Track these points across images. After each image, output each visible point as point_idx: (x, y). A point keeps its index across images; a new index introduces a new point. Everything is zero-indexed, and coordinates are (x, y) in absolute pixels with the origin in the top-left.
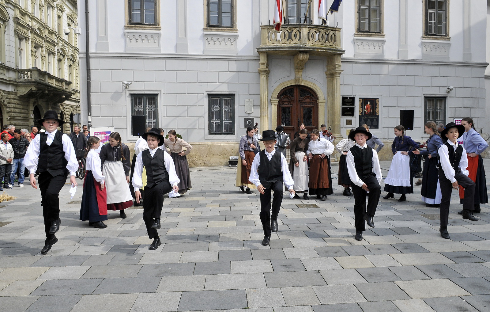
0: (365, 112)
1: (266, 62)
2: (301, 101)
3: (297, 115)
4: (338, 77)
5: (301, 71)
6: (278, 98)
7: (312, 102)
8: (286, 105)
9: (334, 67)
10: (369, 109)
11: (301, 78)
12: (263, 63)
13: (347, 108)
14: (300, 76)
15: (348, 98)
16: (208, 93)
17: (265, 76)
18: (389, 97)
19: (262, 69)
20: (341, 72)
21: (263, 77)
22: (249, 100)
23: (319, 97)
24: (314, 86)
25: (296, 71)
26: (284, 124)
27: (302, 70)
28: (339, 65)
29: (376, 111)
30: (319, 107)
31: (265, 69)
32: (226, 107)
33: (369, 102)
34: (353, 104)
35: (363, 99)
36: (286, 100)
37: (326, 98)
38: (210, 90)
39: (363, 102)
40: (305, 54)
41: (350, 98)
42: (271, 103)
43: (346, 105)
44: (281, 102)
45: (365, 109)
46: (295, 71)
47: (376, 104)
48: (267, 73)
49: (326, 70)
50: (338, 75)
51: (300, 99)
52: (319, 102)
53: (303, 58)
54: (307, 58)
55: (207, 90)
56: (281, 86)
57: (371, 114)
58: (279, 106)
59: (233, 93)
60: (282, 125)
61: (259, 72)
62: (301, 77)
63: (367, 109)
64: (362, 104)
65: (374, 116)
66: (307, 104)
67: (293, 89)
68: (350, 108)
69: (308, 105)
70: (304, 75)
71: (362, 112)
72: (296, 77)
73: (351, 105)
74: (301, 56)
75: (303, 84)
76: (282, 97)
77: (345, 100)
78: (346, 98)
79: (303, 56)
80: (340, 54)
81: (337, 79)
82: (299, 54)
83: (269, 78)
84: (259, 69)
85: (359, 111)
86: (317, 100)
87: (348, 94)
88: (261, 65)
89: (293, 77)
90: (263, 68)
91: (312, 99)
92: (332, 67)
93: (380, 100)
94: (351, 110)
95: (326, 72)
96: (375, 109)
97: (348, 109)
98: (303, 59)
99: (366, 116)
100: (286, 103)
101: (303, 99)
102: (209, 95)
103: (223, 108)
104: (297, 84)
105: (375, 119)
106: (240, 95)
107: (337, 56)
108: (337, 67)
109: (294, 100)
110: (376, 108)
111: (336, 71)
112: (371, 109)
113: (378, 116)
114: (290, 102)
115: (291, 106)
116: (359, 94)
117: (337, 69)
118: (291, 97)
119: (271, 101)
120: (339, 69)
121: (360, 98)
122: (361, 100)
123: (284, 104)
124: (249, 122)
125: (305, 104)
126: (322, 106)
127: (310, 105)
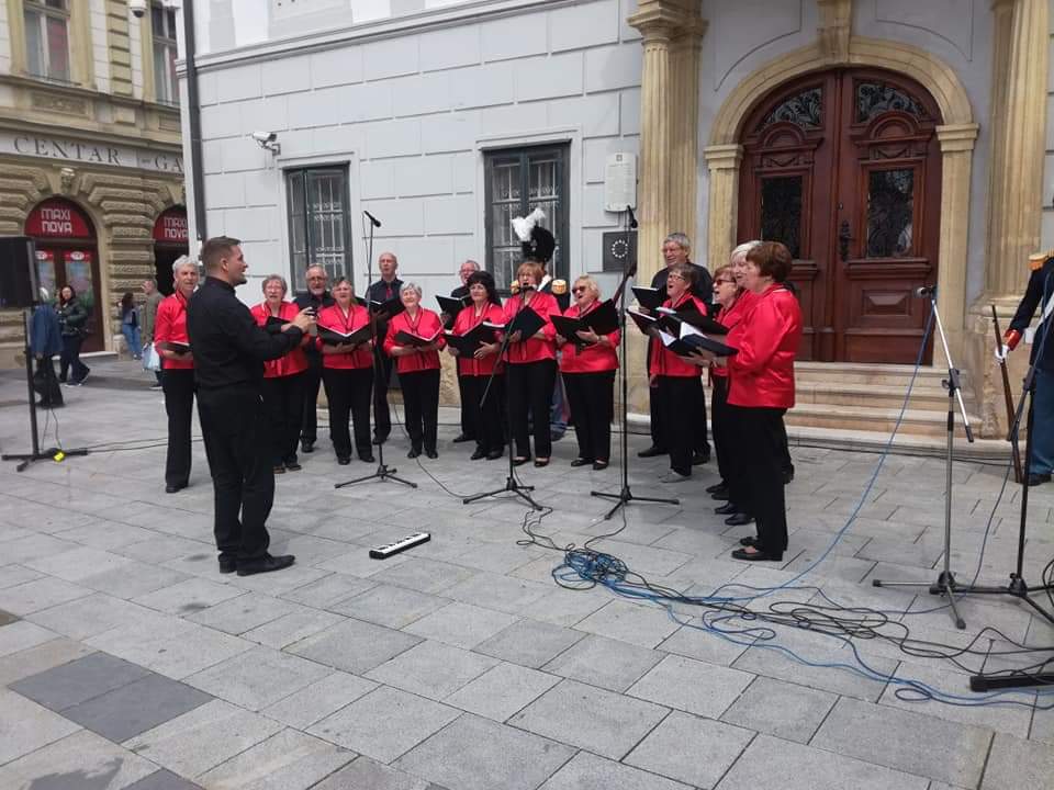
2: (862, 138)
6: (737, 139)
7: (915, 141)
8: (777, 167)
16: (484, 144)
17: (660, 46)
19: (640, 17)
21: (650, 53)
22: (619, 158)
23: (945, 113)
25: (824, 3)
31: (652, 13)
38: (489, 134)
42: (707, 161)
44: (757, 157)
46: (820, 4)
52: (943, 137)
55: (480, 135)
56: (754, 84)
58: (751, 173)
59: (563, 137)
66: (889, 153)
67: (820, 86)
69: (896, 158)
70: (865, 15)
72: (821, 31)
84: (631, 20)
88: (641, 2)
90: (646, 11)
91: (915, 125)
100: (785, 158)
101: (868, 133)
102: (487, 153)
106: (588, 142)
109: (820, 141)
114: (803, 150)
115: (807, 170)
118: (806, 129)
119: (705, 154)
123: (776, 163)
124: (620, 249)
125: (879, 152)
126: (956, 157)
127: (903, 155)
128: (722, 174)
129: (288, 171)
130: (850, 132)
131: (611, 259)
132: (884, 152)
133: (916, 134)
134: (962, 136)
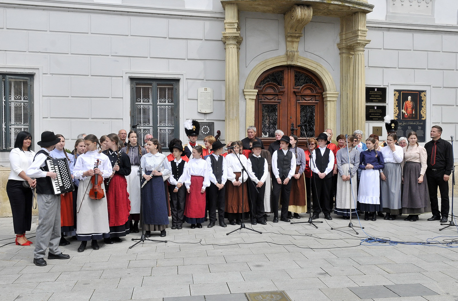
0: (403, 114)
1: (237, 21)
2: (298, 92)
3: (289, 119)
4: (362, 53)
5: (296, 40)
6: (256, 87)
8: (271, 100)
9: (354, 35)
10: (410, 110)
11: (296, 53)
12: (231, 24)
13: (374, 106)
14: (295, 50)
15: (376, 90)
16: (131, 75)
17: (235, 47)
18: (442, 88)
19: (229, 33)
20: (367, 44)
21: (232, 49)
22: (206, 89)
23: (328, 87)
24: (319, 68)
25: (289, 41)
26: (266, 134)
27: (298, 40)
28: (363, 31)
29: (422, 113)
30: (326, 105)
31: (235, 33)
32: (163, 102)
33: (409, 97)
34: (384, 100)
35: (399, 91)
36: (270, 91)
37: (339, 89)
38: (133, 70)
39: (399, 97)
40: (306, 8)
41: (379, 89)
42: (244, 95)
43: (372, 101)
44: (261, 96)
45: (402, 109)
46: (286, 41)
47: (421, 101)
48: (239, 41)
49: (338, 40)
50: (362, 49)
51: (295, 90)
52: (328, 95)
53: (303, 15)
54: (309, 15)
55: (128, 70)
56: (262, 67)
57: (412, 118)
58: (258, 101)
59: (176, 77)
60: (264, 136)
61: (225, 40)
62: (297, 51)
63: (407, 110)
64: (398, 100)
65: (417, 121)
66: (307, 99)
67: (282, 72)
68: (378, 107)
69: (309, 101)
70: (301, 49)
71: (399, 115)
72: (287, 51)
73: (380, 101)
74: (299, 11)
75: (299, 64)
76: (262, 86)
77: (371, 93)
78: (373, 89)
79: (303, 12)
80: (365, 12)
81: (360, 55)
82: (297, 8)
83: (240, 51)
84: (224, 34)
85: (393, 112)
86: (324, 93)
87: (376, 83)
88: (228, 27)
89: (282, 52)
90: (231, 31)
92: (350, 35)
93: (428, 94)
94: (380, 111)
95: (338, 44)
96: (420, 109)
97: (376, 108)
98: (303, 17)
99: (406, 121)
100: (271, 97)
101: (301, 91)
102: (132, 79)
103: (159, 103)
104: (289, 63)
105: (420, 125)
106: (189, 81)
107: (359, 16)
108: (360, 33)
109: (283, 92)
110: (421, 107)
111: (359, 40)
112: (412, 109)
113: (425, 121)
114: (277, 95)
115: (279, 102)
116: (394, 83)
117: (360, 38)
118: (279, 86)
119: (244, 92)
120: (363, 38)
121: (395, 90)
122: (397, 94)
123: (267, 98)
124: (206, 130)
125: (304, 98)
126: (332, 102)
127: (311, 100)
130: (293, 90)
132: (305, 99)
133: (316, 93)
134: (334, 96)
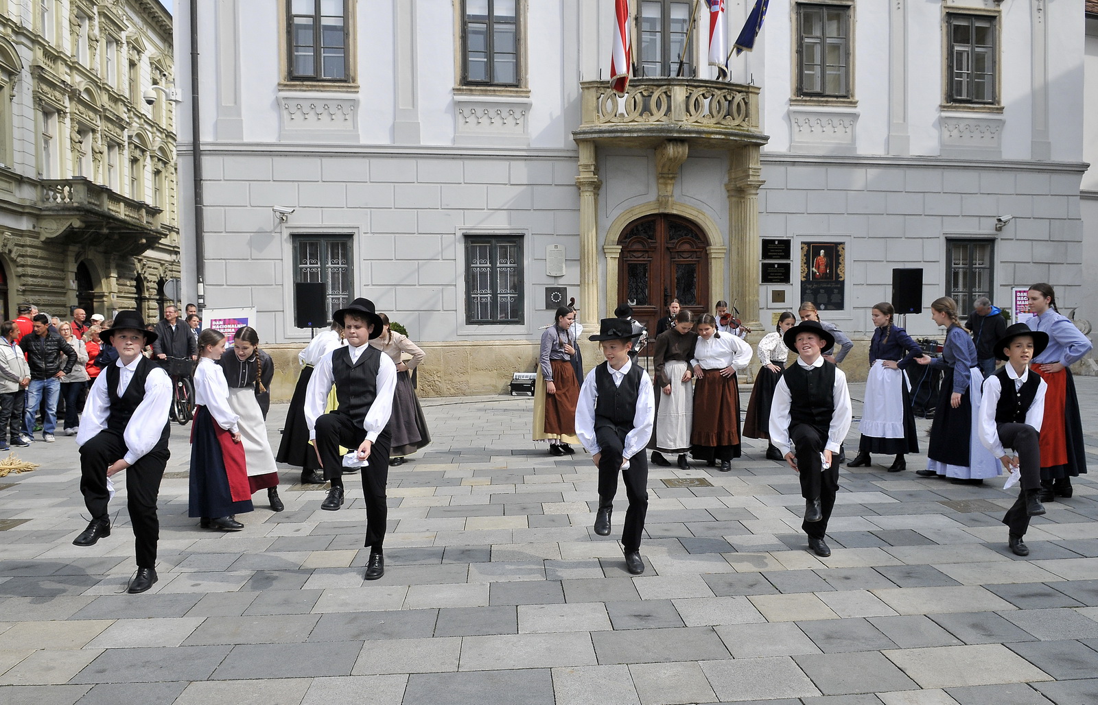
0: (814, 273)
1: (594, 163)
2: (672, 248)
3: (662, 281)
4: (754, 197)
5: (670, 181)
6: (619, 242)
7: (696, 251)
8: (639, 258)
9: (745, 174)
10: (822, 267)
11: (670, 199)
12: (586, 166)
13: (773, 264)
14: (669, 194)
15: (777, 242)
16: (464, 231)
17: (592, 194)
18: (866, 239)
19: (584, 178)
20: (760, 185)
21: (588, 197)
22: (556, 247)
23: (712, 241)
24: (701, 216)
25: (661, 183)
27: (673, 181)
28: (755, 169)
29: (839, 272)
30: (711, 263)
31: (592, 178)
32: (503, 263)
33: (822, 251)
34: (787, 256)
35: (808, 244)
36: (637, 246)
37: (727, 242)
39: (808, 251)
40: (679, 144)
41: (781, 241)
42: (605, 253)
43: (771, 257)
44: (625, 253)
45: (813, 267)
46: (658, 183)
47: (838, 256)
48: (594, 188)
49: (726, 179)
50: (754, 192)
51: (669, 246)
52: (712, 251)
53: (676, 153)
54: (684, 153)
55: (462, 226)
56: (627, 217)
57: (826, 278)
58: (622, 260)
59: (519, 232)
61: (578, 186)
62: (671, 196)
63: (819, 268)
64: (807, 255)
66: (685, 256)
67: (654, 221)
68: (779, 265)
69: (687, 259)
70: (677, 192)
72: (659, 196)
73: (782, 257)
74: (671, 149)
75: (675, 212)
76: (628, 240)
77: (770, 246)
78: (772, 241)
79: (675, 150)
80: (758, 145)
81: (751, 200)
82: (667, 145)
83: (599, 198)
84: (578, 178)
85: (799, 271)
86: (707, 248)
87: (777, 233)
88: (582, 170)
89: (652, 197)
90: (587, 176)
91: (696, 244)
92: (741, 174)
93: (847, 246)
94: (782, 270)
95: (726, 185)
97: (776, 266)
100: (639, 254)
101: (676, 245)
102: (467, 237)
103: (498, 265)
104: (661, 211)
105: (836, 288)
106: (534, 236)
107: (751, 150)
108: (751, 173)
109: (655, 248)
110: (838, 264)
111: (750, 181)
112: (826, 266)
113: (843, 282)
114: (647, 252)
115: (649, 260)
116: (800, 233)
117: (751, 178)
118: (649, 240)
119: (603, 249)
120: (756, 179)
121: (802, 243)
122: (806, 248)
123: (634, 256)
124: (556, 297)
126: (718, 260)
127: (691, 258)
128: (613, 260)
129: (294, 237)
131: (551, 303)
132: (682, 256)
133: (697, 248)
134: (721, 251)
